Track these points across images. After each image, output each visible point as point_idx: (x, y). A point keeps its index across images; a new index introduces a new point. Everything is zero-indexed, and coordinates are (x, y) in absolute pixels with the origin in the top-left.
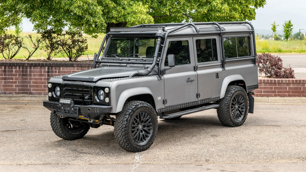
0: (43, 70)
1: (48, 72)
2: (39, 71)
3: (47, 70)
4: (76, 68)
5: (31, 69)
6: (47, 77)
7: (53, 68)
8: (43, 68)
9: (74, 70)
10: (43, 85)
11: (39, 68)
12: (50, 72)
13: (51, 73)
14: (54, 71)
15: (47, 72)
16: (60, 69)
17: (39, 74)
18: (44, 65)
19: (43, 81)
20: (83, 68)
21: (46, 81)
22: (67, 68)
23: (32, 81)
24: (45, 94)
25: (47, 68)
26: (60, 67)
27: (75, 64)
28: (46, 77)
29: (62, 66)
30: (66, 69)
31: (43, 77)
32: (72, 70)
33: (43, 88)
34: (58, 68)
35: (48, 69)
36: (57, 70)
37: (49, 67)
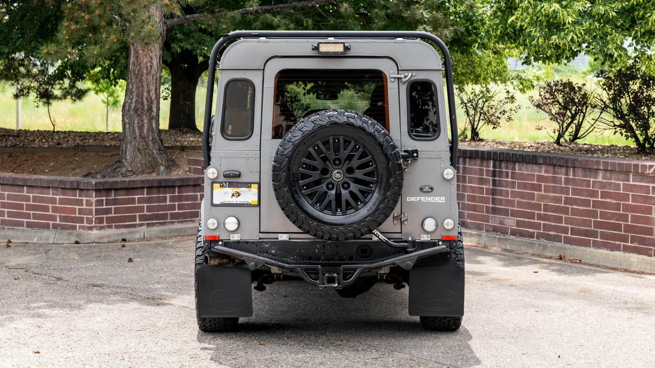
0: (485, 168)
1: (494, 174)
2: (478, 171)
3: (491, 169)
4: (544, 168)
5: (465, 163)
6: (491, 187)
7: (503, 165)
8: (485, 163)
9: (540, 172)
10: (485, 205)
11: (478, 162)
12: (497, 174)
13: (500, 177)
14: (504, 174)
15: (491, 173)
16: (514, 169)
17: (478, 176)
18: (485, 157)
19: (485, 195)
20: (556, 169)
21: (491, 197)
22: (528, 166)
23: (466, 194)
24: (488, 228)
25: (492, 163)
26: (514, 162)
27: (540, 156)
28: (489, 185)
29: (519, 162)
30: (526, 167)
31: (485, 187)
32: (536, 174)
33: (485, 214)
34: (511, 166)
35: (494, 167)
36: (510, 171)
37: (495, 160)
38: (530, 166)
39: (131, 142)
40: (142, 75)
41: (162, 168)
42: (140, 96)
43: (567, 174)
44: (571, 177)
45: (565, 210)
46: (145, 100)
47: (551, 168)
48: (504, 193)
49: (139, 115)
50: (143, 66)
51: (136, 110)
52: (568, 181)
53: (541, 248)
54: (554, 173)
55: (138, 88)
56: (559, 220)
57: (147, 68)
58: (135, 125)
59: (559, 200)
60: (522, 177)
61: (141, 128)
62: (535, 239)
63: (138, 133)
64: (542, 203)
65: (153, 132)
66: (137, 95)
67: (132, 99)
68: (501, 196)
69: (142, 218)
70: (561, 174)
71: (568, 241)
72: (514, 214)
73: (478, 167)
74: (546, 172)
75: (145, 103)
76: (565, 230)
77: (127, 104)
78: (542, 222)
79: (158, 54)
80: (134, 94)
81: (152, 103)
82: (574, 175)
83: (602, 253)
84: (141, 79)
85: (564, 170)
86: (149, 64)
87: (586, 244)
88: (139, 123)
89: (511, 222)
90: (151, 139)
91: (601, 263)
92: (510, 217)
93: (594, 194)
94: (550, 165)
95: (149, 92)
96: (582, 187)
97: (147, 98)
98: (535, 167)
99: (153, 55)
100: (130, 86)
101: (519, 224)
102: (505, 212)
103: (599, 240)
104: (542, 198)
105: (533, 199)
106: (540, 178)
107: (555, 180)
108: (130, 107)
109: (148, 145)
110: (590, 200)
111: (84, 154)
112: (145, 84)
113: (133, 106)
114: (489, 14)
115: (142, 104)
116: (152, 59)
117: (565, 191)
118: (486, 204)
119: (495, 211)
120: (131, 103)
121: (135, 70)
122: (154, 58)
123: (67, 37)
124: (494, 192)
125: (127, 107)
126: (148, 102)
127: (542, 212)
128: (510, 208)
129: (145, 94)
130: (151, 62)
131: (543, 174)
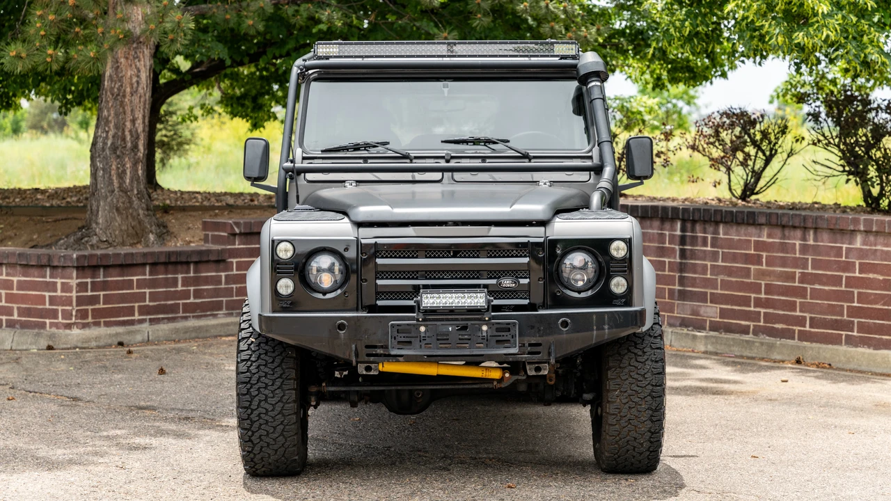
0: (667, 233)
1: (683, 240)
2: (656, 236)
3: (678, 233)
4: (765, 231)
6: (678, 260)
7: (698, 227)
8: (667, 225)
9: (759, 237)
10: (667, 287)
11: (657, 223)
12: (688, 240)
13: (692, 244)
14: (699, 240)
15: (678, 240)
16: (716, 232)
17: (656, 245)
18: (668, 215)
19: (667, 273)
20: (787, 232)
21: (677, 275)
22: (739, 228)
24: (672, 321)
25: (679, 225)
26: (717, 223)
27: (760, 213)
28: (675, 258)
30: (737, 230)
31: (667, 260)
32: (753, 239)
33: (667, 300)
34: (710, 229)
35: (683, 230)
36: (709, 236)
37: (684, 221)
38: (743, 229)
39: (106, 197)
40: (124, 96)
41: (152, 237)
42: (120, 127)
43: (804, 239)
44: (811, 242)
45: (801, 293)
46: (127, 133)
47: (778, 232)
48: (699, 269)
49: (118, 157)
50: (126, 81)
51: (114, 148)
52: (804, 248)
53: (764, 347)
54: (784, 237)
55: (117, 115)
56: (792, 306)
57: (132, 85)
58: (113, 172)
59: (791, 277)
60: (730, 244)
61: (121, 176)
62: (751, 335)
63: (116, 184)
64: (763, 283)
65: (138, 183)
66: (116, 127)
67: (107, 132)
68: (695, 272)
69: (143, 310)
70: (795, 239)
71: (804, 336)
72: (715, 299)
73: (655, 231)
74: (769, 236)
75: (128, 138)
76: (801, 321)
77: (100, 140)
78: (763, 311)
79: (148, 64)
80: (112, 125)
81: (138, 138)
82: (815, 240)
83: (864, 353)
84: (122, 102)
85: (799, 233)
86: (135, 80)
87: (835, 340)
88: (118, 168)
89: (711, 312)
90: (135, 192)
91: (863, 368)
92: (709, 304)
93: (848, 267)
94: (777, 225)
95: (133, 121)
96: (830, 257)
97: (130, 131)
98: (751, 230)
99: (141, 64)
100: (105, 113)
101: (723, 313)
102: (702, 297)
103: (855, 334)
104: (762, 274)
105: (748, 276)
106: (760, 246)
107: (784, 248)
108: (105, 143)
109: (131, 202)
110: (842, 277)
111: (12, 219)
112: (128, 109)
113: (109, 143)
114: (659, 9)
115: (124, 139)
116: (139, 71)
117: (797, 263)
118: (669, 285)
119: (683, 295)
120: (107, 138)
121: (112, 89)
122: (143, 69)
123: (42, 33)
124: (682, 268)
125: (100, 145)
126: (132, 136)
127: (763, 296)
128: (709, 291)
129: (128, 124)
130: (138, 76)
131: (765, 239)
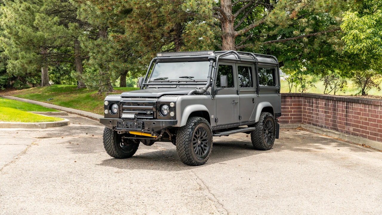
0: (344, 105)
2: (342, 106)
3: (346, 106)
4: (362, 105)
5: (338, 104)
6: (346, 114)
7: (349, 104)
8: (344, 103)
11: (342, 103)
13: (348, 109)
15: (345, 108)
17: (342, 109)
18: (344, 100)
19: (344, 117)
21: (346, 118)
23: (338, 116)
24: (344, 132)
26: (353, 103)
29: (354, 103)
31: (344, 113)
32: (359, 108)
33: (344, 125)
34: (351, 104)
36: (351, 106)
37: (347, 102)
38: (357, 105)
43: (369, 108)
44: (370, 109)
45: (368, 124)
47: (364, 105)
48: (349, 116)
52: (369, 111)
53: (358, 140)
54: (365, 107)
56: (366, 128)
59: (366, 119)
60: (355, 109)
62: (359, 137)
64: (361, 121)
68: (349, 117)
70: (367, 108)
71: (370, 138)
72: (353, 125)
74: (362, 107)
76: (368, 133)
78: (361, 129)
82: (371, 108)
83: (377, 143)
85: (368, 106)
87: (374, 139)
89: (351, 129)
91: (377, 148)
92: (351, 127)
93: (377, 117)
96: (374, 113)
98: (359, 105)
101: (354, 130)
102: (349, 125)
103: (379, 137)
104: (361, 118)
105: (358, 119)
106: (361, 110)
107: (365, 110)
110: (376, 119)
117: (368, 115)
118: (344, 121)
119: (347, 124)
124: (346, 116)
127: (361, 125)
128: (351, 123)
131: (361, 108)
